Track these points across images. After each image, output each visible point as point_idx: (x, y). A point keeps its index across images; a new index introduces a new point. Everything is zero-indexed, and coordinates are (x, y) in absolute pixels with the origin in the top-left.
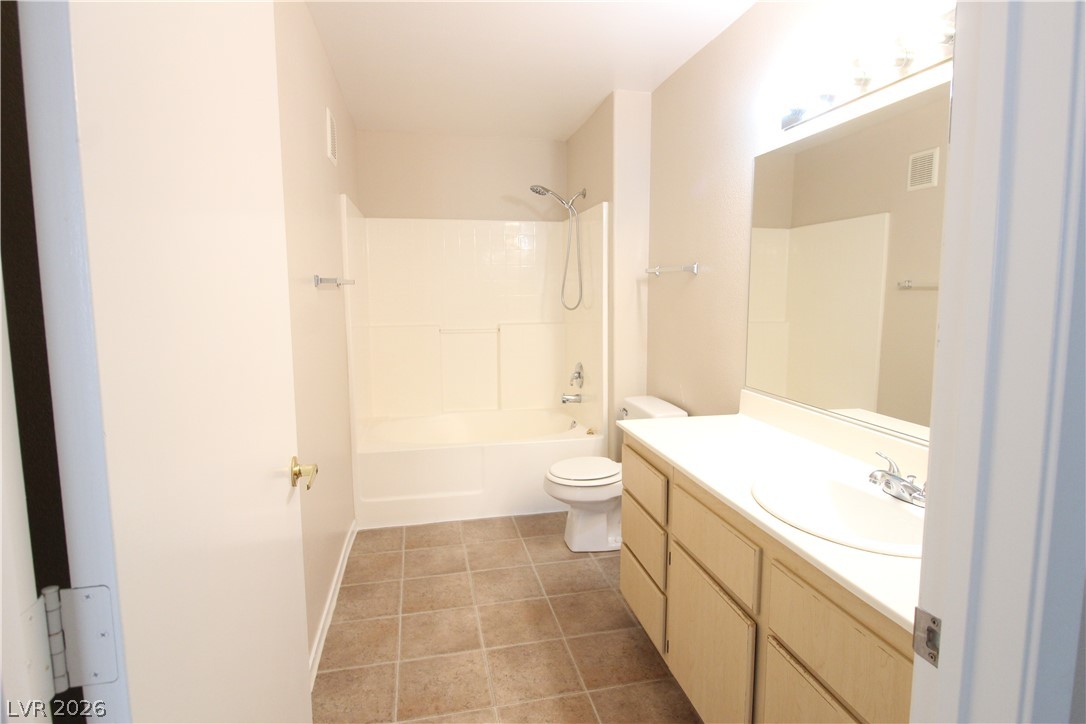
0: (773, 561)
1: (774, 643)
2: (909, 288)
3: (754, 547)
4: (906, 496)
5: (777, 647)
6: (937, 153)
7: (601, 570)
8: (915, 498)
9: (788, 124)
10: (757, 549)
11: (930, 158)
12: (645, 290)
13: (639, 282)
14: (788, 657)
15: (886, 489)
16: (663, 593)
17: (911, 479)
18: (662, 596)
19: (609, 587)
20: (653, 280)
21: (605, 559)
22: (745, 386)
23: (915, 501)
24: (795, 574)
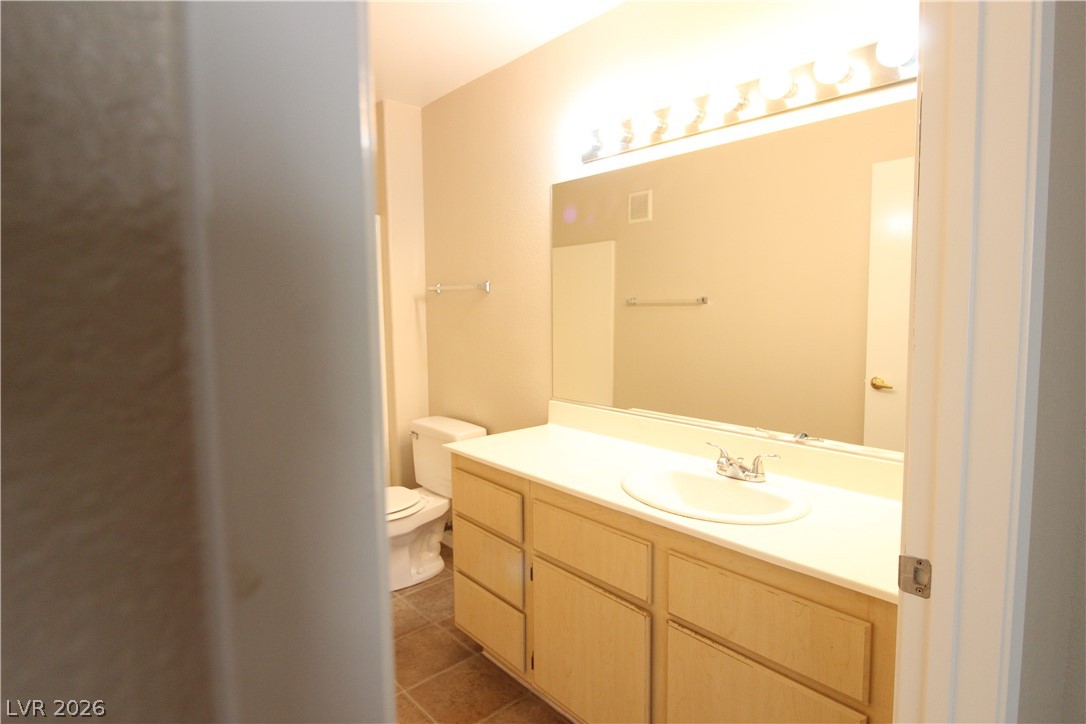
0: (670, 552)
1: (676, 625)
2: (634, 304)
3: (647, 543)
4: (741, 475)
5: (680, 628)
6: (650, 193)
7: (413, 608)
8: (748, 476)
9: (588, 158)
10: (649, 544)
11: (646, 196)
12: (423, 307)
13: (416, 300)
14: (693, 634)
15: (720, 472)
16: (521, 612)
17: (740, 461)
18: (521, 615)
19: (429, 622)
20: (431, 298)
21: (413, 594)
22: (553, 397)
23: (748, 479)
24: (695, 558)
